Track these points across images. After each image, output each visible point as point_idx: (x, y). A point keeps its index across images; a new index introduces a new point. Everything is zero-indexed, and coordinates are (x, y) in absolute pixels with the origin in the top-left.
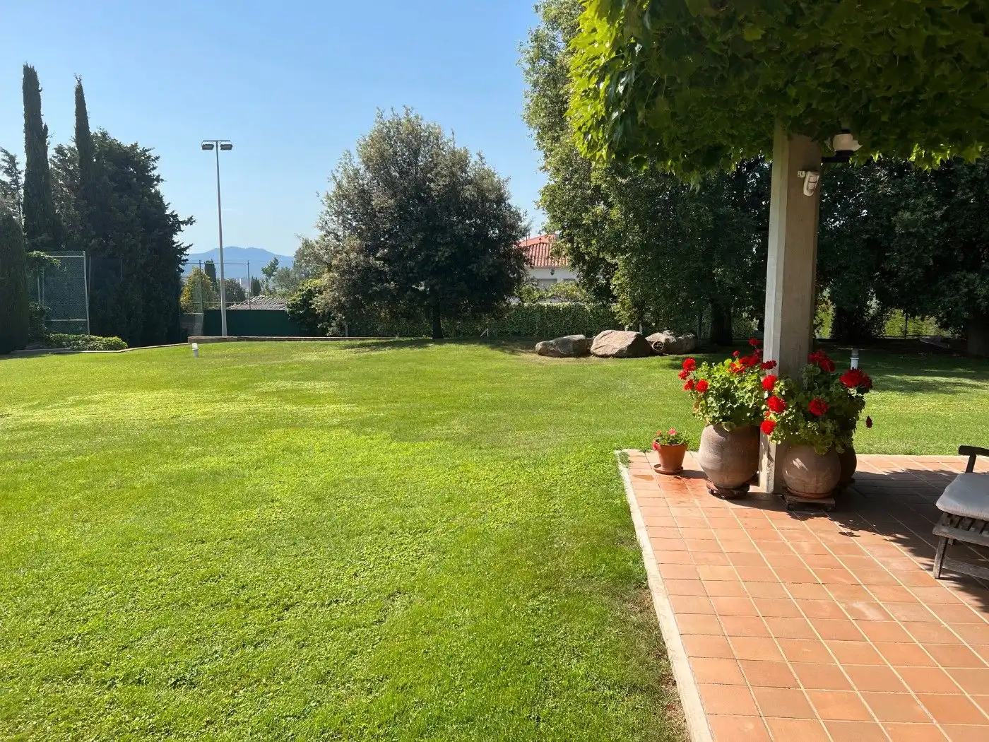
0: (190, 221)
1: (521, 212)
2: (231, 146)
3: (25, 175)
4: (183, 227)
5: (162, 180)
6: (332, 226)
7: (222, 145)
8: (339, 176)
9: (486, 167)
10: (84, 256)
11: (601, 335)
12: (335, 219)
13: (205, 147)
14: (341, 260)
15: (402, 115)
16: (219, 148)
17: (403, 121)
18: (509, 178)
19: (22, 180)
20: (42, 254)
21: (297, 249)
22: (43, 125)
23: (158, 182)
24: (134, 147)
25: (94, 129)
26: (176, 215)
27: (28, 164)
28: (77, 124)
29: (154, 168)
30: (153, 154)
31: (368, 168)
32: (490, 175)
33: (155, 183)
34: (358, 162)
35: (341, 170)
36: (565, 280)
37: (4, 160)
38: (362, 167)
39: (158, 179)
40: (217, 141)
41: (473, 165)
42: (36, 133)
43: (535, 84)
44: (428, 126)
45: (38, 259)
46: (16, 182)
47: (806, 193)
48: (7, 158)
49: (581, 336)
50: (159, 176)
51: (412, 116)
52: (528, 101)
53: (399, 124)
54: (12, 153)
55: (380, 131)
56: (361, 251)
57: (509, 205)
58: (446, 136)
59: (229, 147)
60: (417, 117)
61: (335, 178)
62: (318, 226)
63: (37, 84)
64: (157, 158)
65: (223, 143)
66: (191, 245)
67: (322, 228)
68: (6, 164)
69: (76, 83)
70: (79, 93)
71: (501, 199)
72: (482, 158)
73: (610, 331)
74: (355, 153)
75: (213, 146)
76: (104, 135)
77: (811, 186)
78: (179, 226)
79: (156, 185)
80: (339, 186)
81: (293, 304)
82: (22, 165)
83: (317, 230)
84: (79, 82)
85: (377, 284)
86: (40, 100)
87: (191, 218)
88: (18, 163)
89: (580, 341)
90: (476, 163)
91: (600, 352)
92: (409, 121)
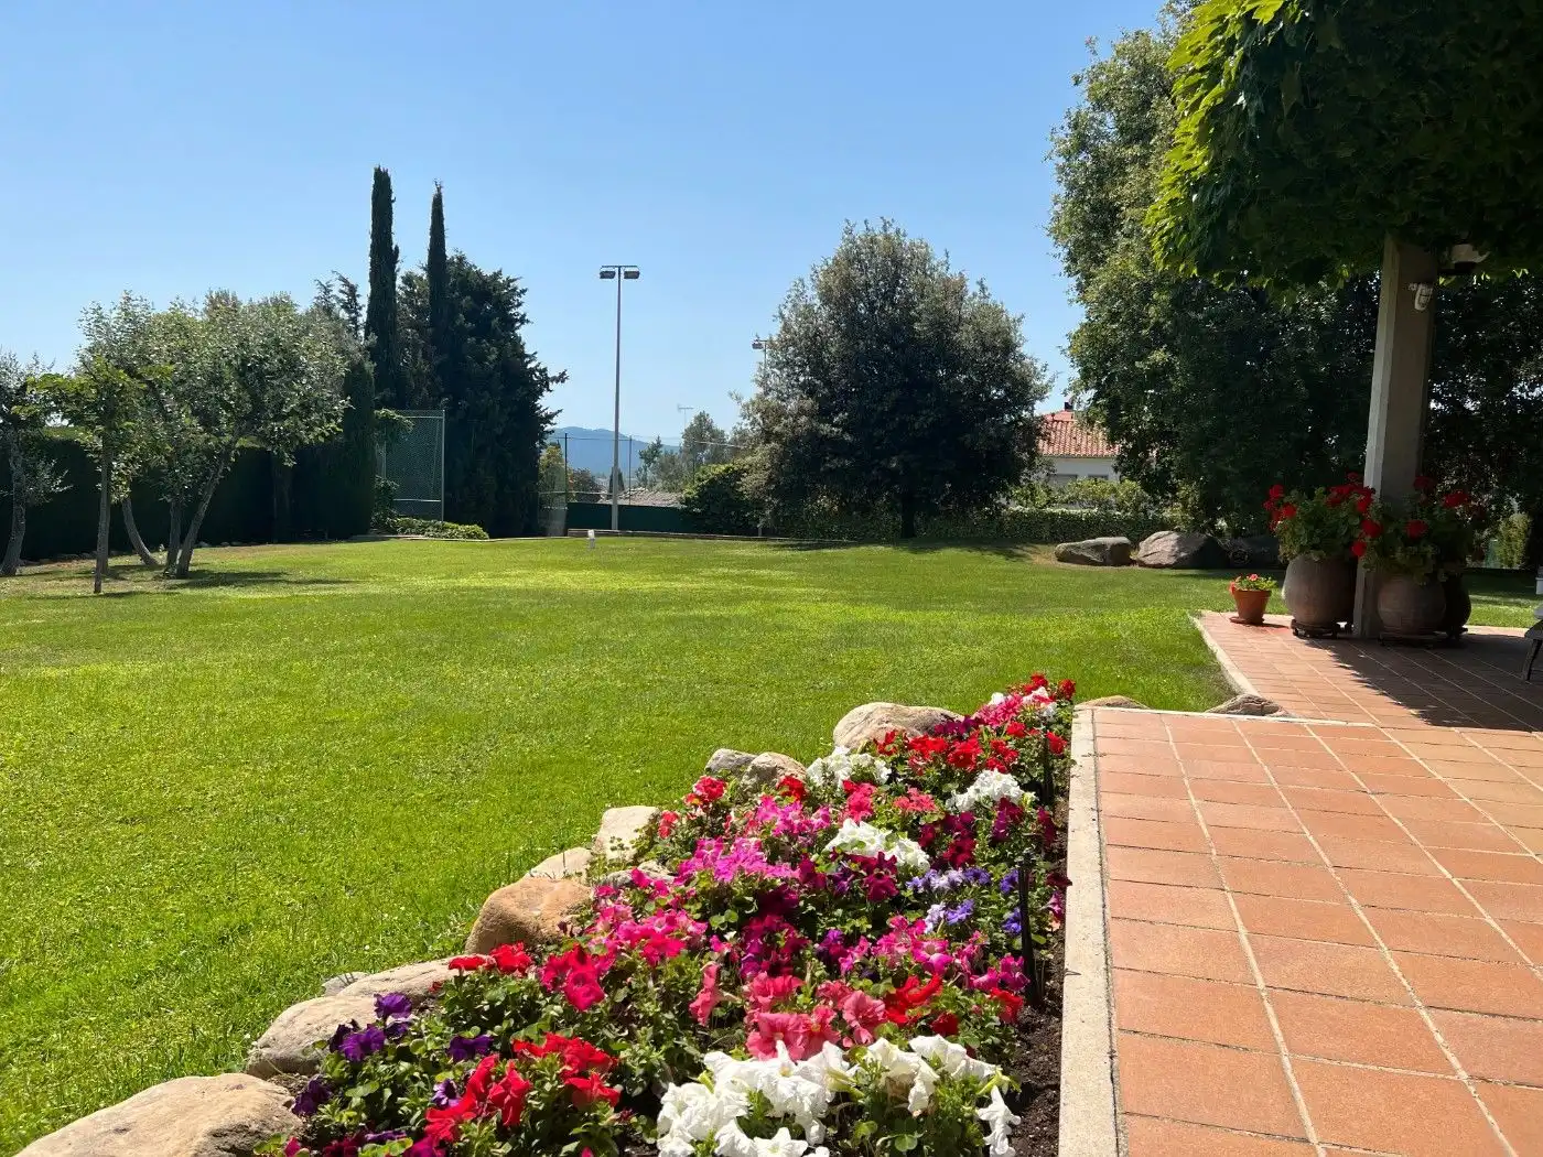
0: (561, 378)
1: (1039, 366)
2: (638, 273)
3: (368, 312)
4: (552, 386)
5: (528, 321)
6: (772, 381)
7: (626, 273)
8: (786, 313)
9: (990, 302)
10: (443, 417)
11: (1153, 537)
12: (778, 372)
13: (604, 275)
14: (786, 425)
15: (878, 230)
16: (622, 276)
17: (880, 238)
18: (1023, 316)
19: (363, 318)
20: (391, 412)
21: (688, 426)
22: (393, 247)
23: (523, 323)
24: (497, 275)
25: (450, 253)
26: (545, 370)
27: (372, 298)
28: (431, 246)
29: (519, 305)
30: (520, 285)
31: (825, 303)
32: (997, 312)
33: (517, 325)
34: (813, 296)
35: (790, 305)
36: (1090, 476)
37: (342, 291)
38: (817, 302)
39: (523, 320)
40: (620, 267)
41: (970, 299)
42: (383, 254)
43: (1072, 186)
44: (913, 244)
45: (387, 420)
46: (354, 320)
47: (1417, 306)
48: (346, 289)
49: (1123, 539)
50: (524, 315)
51: (891, 231)
52: (1058, 208)
53: (873, 241)
54: (352, 282)
55: (848, 252)
56: (811, 415)
57: (1021, 355)
58: (937, 257)
59: (635, 275)
60: (898, 232)
61: (782, 316)
62: (757, 381)
63: (390, 192)
64: (523, 291)
65: (628, 270)
66: (560, 411)
67: (761, 384)
68: (345, 297)
69: (435, 191)
70: (437, 204)
71: (1009, 347)
72: (983, 289)
73: (1167, 532)
74: (808, 282)
75: (614, 273)
76: (461, 259)
77: (1423, 300)
78: (547, 384)
79: (518, 328)
80: (786, 328)
81: (687, 499)
82: (363, 300)
83: (755, 385)
84: (439, 189)
85: (832, 459)
86: (391, 213)
87: (564, 373)
88: (358, 296)
89: (1120, 545)
90: (975, 295)
91: (1150, 560)
92: (887, 238)
